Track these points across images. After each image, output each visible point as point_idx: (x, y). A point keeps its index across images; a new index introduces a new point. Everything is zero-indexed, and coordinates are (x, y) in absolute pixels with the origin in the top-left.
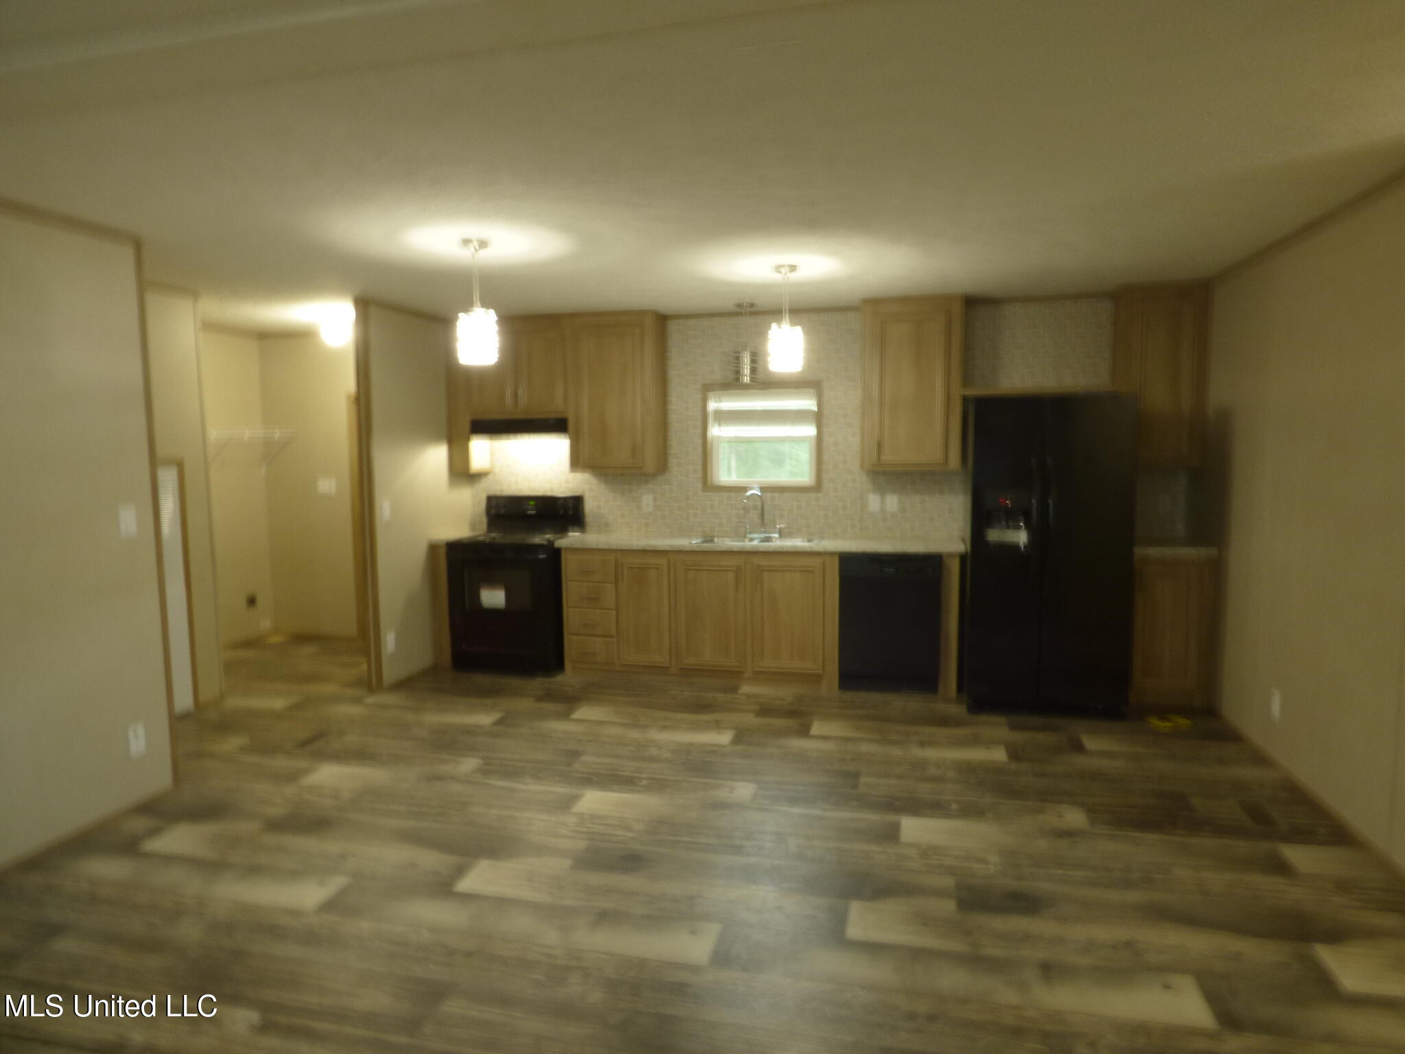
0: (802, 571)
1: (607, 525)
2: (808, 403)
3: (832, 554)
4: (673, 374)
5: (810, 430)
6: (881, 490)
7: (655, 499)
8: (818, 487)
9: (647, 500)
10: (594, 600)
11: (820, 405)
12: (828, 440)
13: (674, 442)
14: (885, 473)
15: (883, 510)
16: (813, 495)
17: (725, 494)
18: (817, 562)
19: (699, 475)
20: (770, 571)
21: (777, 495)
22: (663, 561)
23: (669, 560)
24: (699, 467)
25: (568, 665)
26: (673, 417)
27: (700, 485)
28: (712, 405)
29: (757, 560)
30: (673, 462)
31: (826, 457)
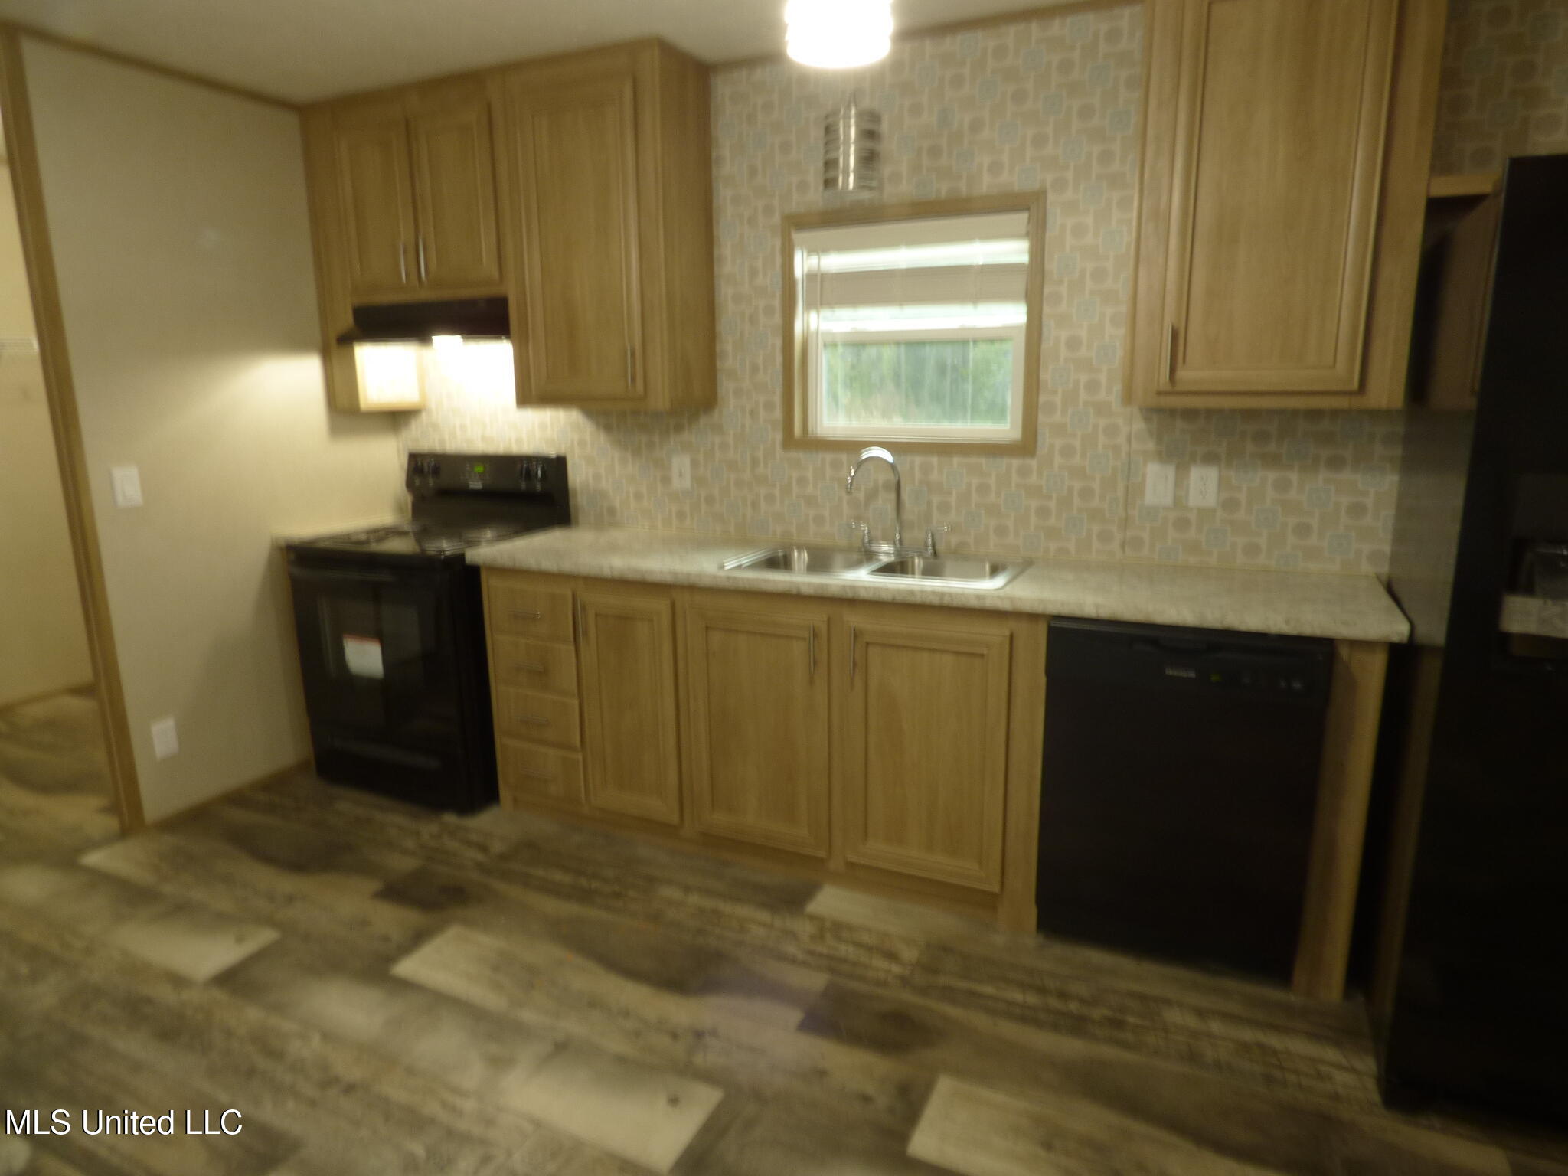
0: (957, 653)
1: (612, 511)
2: (1014, 251)
3: (1033, 617)
4: (724, 195)
5: (1013, 315)
6: (1177, 456)
7: (694, 464)
8: (1026, 446)
9: (681, 466)
10: (541, 674)
11: (1038, 253)
12: (1054, 334)
13: (727, 344)
14: (1190, 414)
15: (1178, 502)
16: (1016, 462)
17: (829, 457)
18: (996, 633)
19: (778, 414)
20: (884, 645)
21: (934, 460)
22: (661, 606)
23: (673, 605)
24: (778, 399)
25: (504, 793)
26: (725, 292)
27: (779, 437)
28: (803, 263)
29: (854, 619)
30: (726, 386)
31: (1046, 375)
